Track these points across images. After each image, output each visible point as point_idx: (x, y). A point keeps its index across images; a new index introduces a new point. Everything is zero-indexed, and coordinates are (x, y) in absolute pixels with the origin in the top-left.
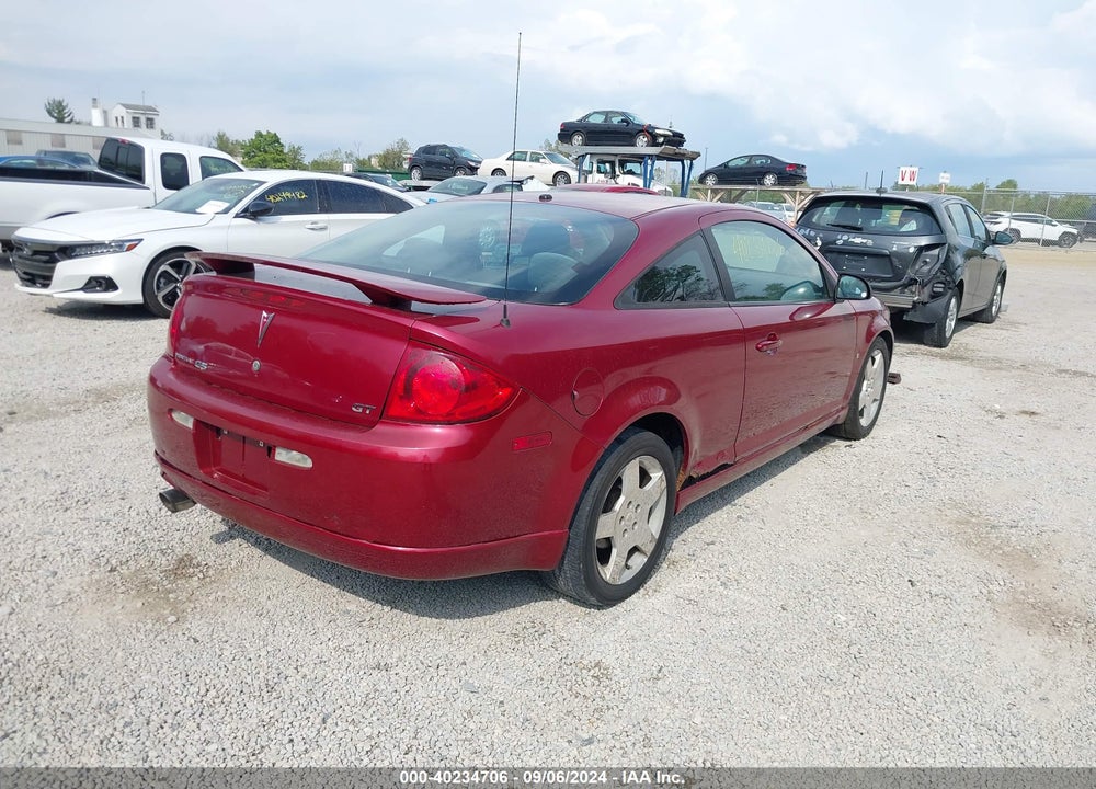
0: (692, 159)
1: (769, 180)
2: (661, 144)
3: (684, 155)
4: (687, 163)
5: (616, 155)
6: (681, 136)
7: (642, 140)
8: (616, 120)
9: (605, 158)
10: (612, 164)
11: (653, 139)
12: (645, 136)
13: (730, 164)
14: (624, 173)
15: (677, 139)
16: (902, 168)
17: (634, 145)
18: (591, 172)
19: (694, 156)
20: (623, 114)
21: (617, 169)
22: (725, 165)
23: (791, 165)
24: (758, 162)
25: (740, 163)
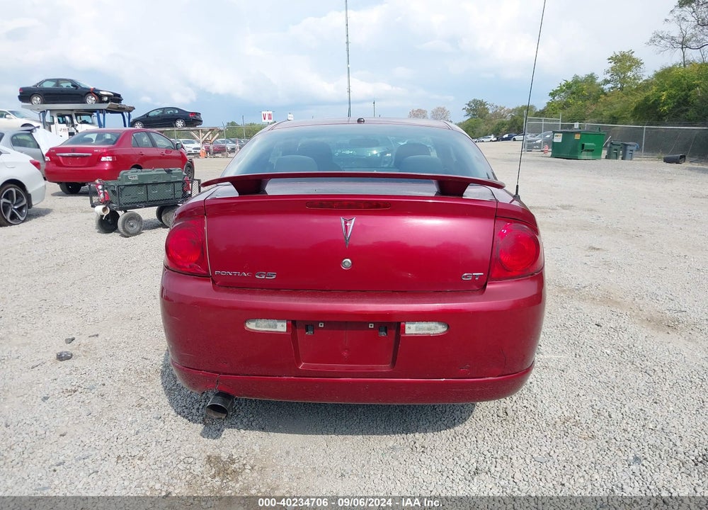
0: (129, 112)
1: (180, 124)
2: (107, 102)
3: (124, 108)
4: (126, 114)
5: (72, 110)
6: (119, 96)
7: (91, 100)
8: (64, 85)
9: (63, 113)
10: (70, 116)
11: (100, 98)
12: (93, 96)
13: (150, 115)
14: (81, 123)
15: (116, 98)
16: (264, 112)
17: (85, 102)
18: (53, 123)
19: (130, 110)
20: (71, 81)
21: (75, 120)
22: (147, 115)
23: (192, 113)
24: (169, 112)
25: (156, 113)
